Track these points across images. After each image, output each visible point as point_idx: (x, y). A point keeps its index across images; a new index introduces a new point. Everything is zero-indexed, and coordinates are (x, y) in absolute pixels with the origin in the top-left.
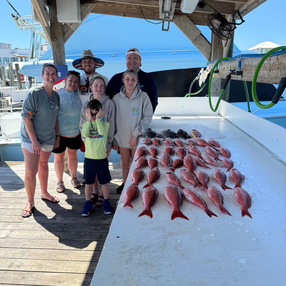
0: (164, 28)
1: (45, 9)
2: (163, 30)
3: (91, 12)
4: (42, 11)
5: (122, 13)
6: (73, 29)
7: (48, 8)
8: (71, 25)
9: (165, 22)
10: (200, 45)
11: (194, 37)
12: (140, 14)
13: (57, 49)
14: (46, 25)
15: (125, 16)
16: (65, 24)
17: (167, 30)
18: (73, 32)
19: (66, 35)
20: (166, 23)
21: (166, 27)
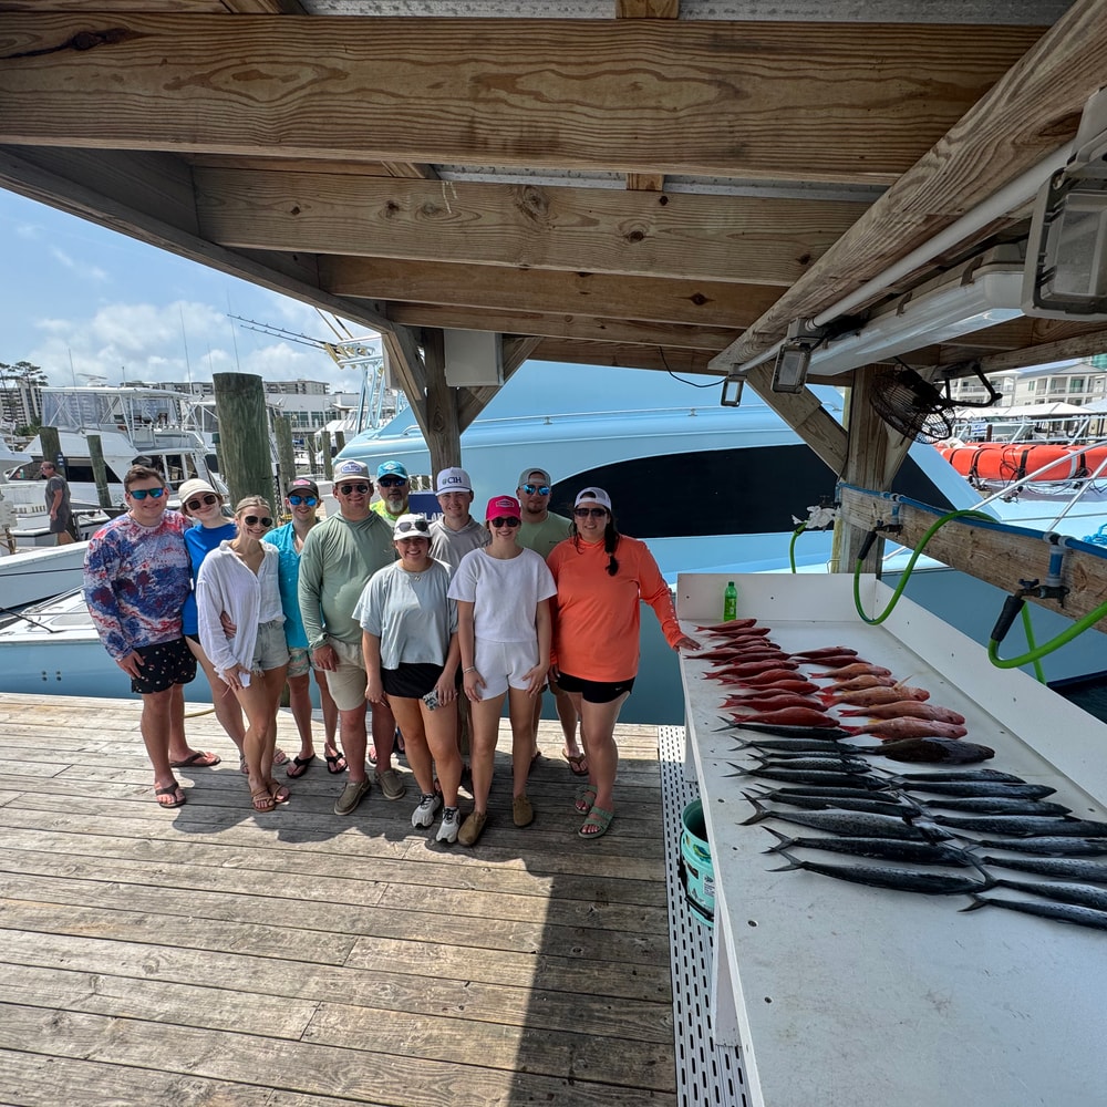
0: (727, 400)
1: (418, 356)
2: (724, 403)
3: (529, 358)
4: (410, 364)
5: (608, 357)
6: (482, 401)
7: (423, 353)
8: (477, 392)
9: (730, 384)
10: (817, 434)
11: (802, 417)
12: (656, 360)
13: (443, 451)
14: (418, 397)
15: (615, 365)
16: (463, 389)
17: (734, 405)
18: (481, 407)
19: (466, 414)
20: (733, 386)
21: (731, 397)
